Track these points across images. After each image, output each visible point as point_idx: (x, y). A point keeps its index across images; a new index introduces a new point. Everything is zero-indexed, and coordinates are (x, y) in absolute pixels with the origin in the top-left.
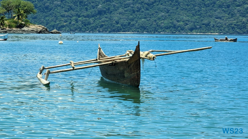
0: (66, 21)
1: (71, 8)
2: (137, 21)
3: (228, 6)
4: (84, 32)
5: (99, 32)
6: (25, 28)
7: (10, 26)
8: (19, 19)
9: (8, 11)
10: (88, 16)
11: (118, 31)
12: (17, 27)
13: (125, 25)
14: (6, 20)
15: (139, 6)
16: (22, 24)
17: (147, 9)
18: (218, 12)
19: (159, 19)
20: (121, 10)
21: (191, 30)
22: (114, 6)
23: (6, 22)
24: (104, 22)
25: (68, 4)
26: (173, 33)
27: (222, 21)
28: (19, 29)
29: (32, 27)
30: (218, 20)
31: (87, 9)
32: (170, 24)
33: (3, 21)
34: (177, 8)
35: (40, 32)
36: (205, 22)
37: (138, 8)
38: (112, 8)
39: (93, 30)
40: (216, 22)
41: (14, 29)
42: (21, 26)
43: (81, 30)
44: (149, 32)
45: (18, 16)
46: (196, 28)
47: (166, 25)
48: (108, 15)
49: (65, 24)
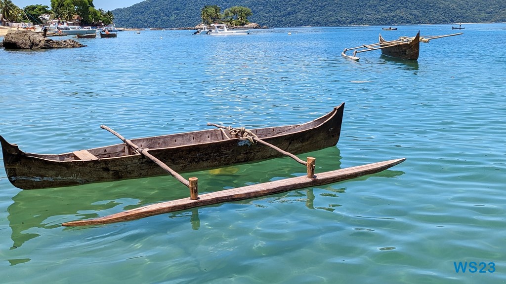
0: (266, 20)
1: (270, 11)
2: (313, 18)
3: (375, 6)
4: (278, 27)
5: (289, 26)
6: (246, 26)
7: (236, 25)
8: (242, 19)
9: (235, 14)
10: (281, 16)
11: (301, 25)
12: (240, 25)
13: (306, 21)
14: (233, 21)
15: (315, 8)
16: (244, 23)
17: (321, 10)
18: (369, 10)
19: (328, 16)
20: (303, 11)
21: (350, 23)
22: (299, 9)
23: (233, 22)
24: (291, 20)
25: (267, 9)
26: (338, 26)
27: (371, 17)
28: (242, 26)
29: (250, 25)
30: (369, 16)
31: (280, 11)
32: (336, 20)
33: (232, 21)
34: (341, 9)
35: (256, 28)
36: (360, 17)
37: (314, 9)
38: (297, 10)
39: (284, 25)
40: (367, 17)
41: (239, 26)
42: (243, 24)
43: (276, 26)
44: (321, 26)
45: (241, 18)
46: (354, 22)
47: (333, 21)
48: (295, 15)
49: (266, 22)
